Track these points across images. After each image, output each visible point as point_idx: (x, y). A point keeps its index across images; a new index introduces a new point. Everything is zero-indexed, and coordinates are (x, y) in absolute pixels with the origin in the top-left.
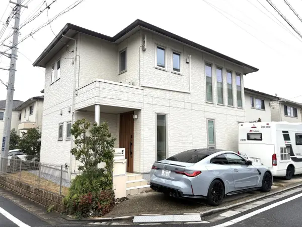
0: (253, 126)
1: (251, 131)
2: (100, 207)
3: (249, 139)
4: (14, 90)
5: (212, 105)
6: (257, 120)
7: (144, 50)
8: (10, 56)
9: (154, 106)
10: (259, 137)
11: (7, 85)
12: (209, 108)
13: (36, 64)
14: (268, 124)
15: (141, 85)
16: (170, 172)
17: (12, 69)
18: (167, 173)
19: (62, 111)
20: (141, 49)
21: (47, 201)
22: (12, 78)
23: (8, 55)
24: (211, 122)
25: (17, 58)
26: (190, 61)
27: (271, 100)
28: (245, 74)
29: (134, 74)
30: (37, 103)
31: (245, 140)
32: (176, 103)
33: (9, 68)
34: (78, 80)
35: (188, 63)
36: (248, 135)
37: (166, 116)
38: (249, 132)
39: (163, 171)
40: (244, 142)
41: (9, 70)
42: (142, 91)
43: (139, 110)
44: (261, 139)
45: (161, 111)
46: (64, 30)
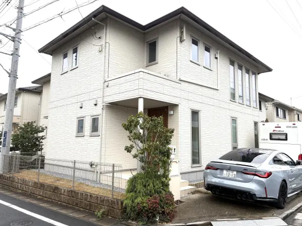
0: (277, 126)
1: (274, 131)
2: (168, 212)
3: (271, 139)
4: (17, 78)
5: (235, 103)
6: (265, 120)
7: (181, 41)
8: (13, 39)
9: (190, 102)
10: (284, 137)
11: (9, 72)
12: (233, 106)
13: (42, 51)
14: (294, 124)
15: (178, 79)
16: (235, 173)
17: (15, 54)
18: (231, 174)
19: (82, 104)
20: (179, 40)
21: (91, 205)
22: (15, 63)
23: (10, 38)
24: (234, 120)
25: (21, 41)
26: (218, 56)
27: (266, 101)
28: (258, 74)
29: (168, 67)
30: (22, 94)
31: (267, 140)
32: (207, 100)
33: (12, 53)
34: (107, 70)
35: (216, 58)
36: (271, 135)
37: (200, 113)
38: (272, 132)
39: (225, 172)
40: (265, 141)
41: (12, 55)
42: (179, 85)
43: (177, 105)
44: (286, 139)
45: (196, 108)
46: (94, 13)
